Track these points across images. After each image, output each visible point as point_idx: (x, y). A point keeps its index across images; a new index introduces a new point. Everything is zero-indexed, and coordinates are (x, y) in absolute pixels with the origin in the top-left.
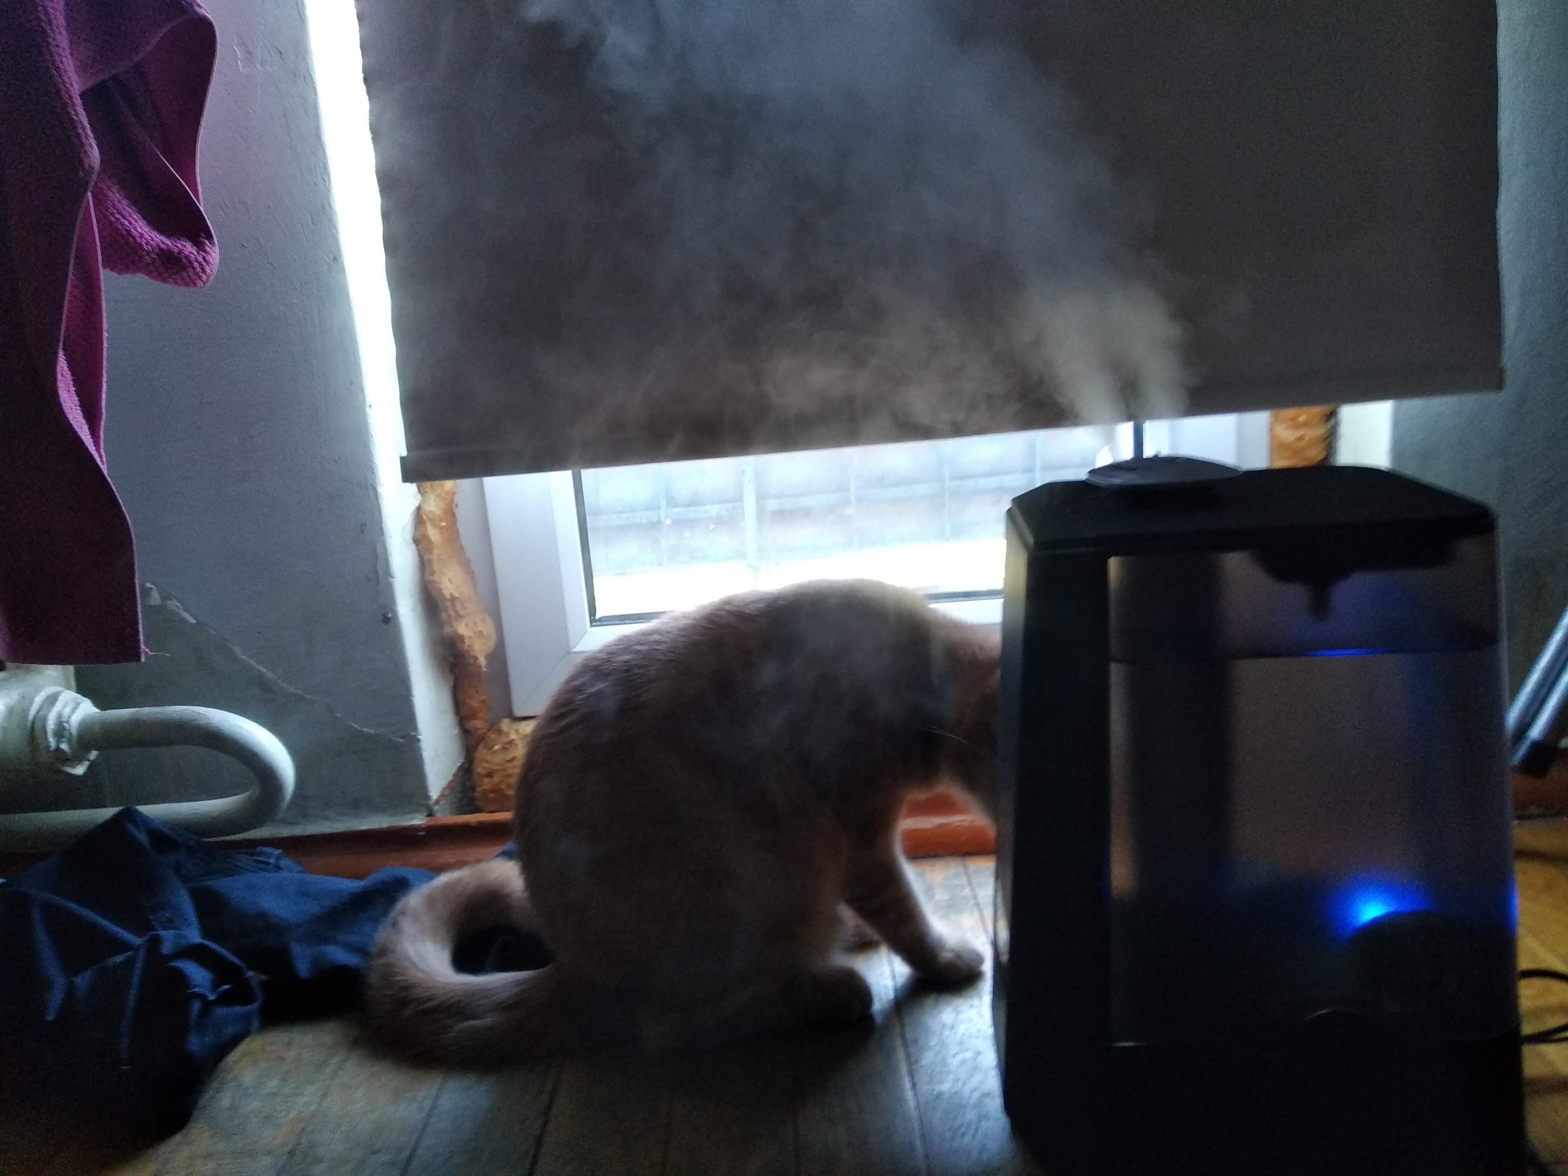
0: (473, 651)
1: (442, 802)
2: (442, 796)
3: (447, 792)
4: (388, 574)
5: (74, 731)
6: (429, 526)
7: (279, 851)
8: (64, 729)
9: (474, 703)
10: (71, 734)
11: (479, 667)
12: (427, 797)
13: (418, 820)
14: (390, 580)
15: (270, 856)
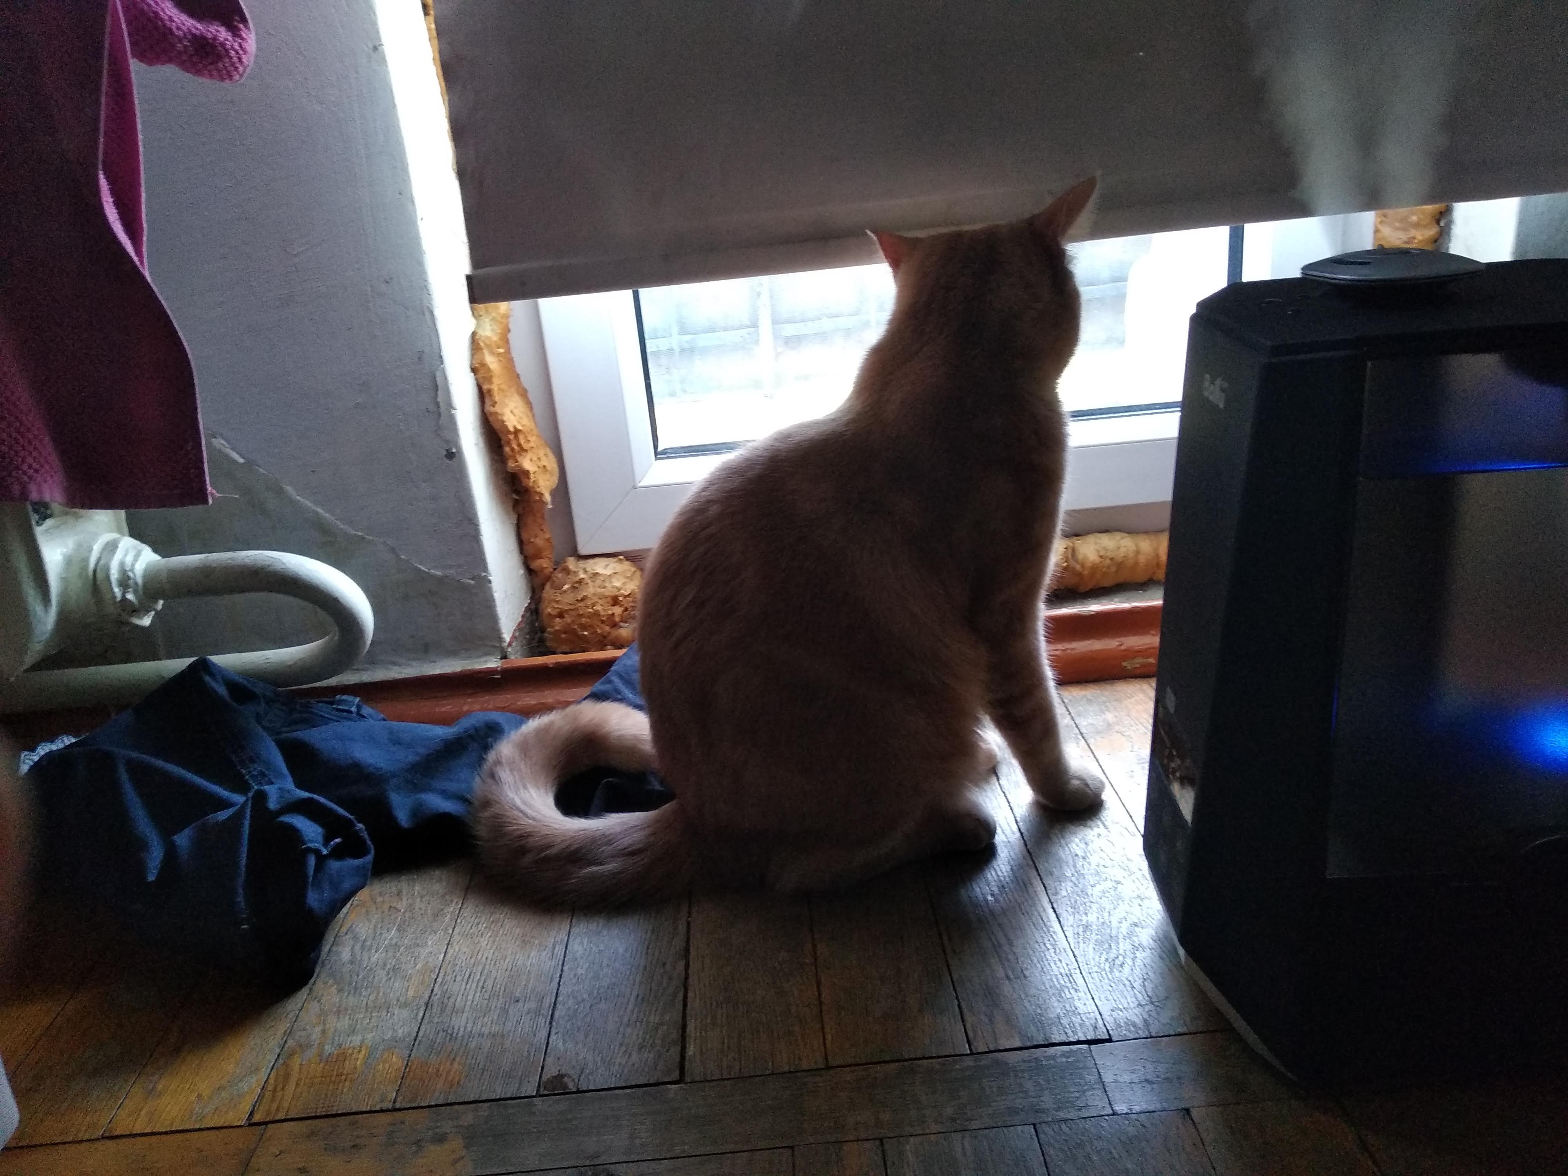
0: (539, 487)
1: (514, 644)
2: (514, 637)
3: (517, 634)
4: (450, 406)
5: (140, 581)
6: (486, 352)
7: (358, 699)
8: (129, 578)
9: (539, 542)
10: (136, 584)
11: (545, 504)
12: (500, 639)
13: (493, 663)
14: (453, 411)
15: (351, 704)
